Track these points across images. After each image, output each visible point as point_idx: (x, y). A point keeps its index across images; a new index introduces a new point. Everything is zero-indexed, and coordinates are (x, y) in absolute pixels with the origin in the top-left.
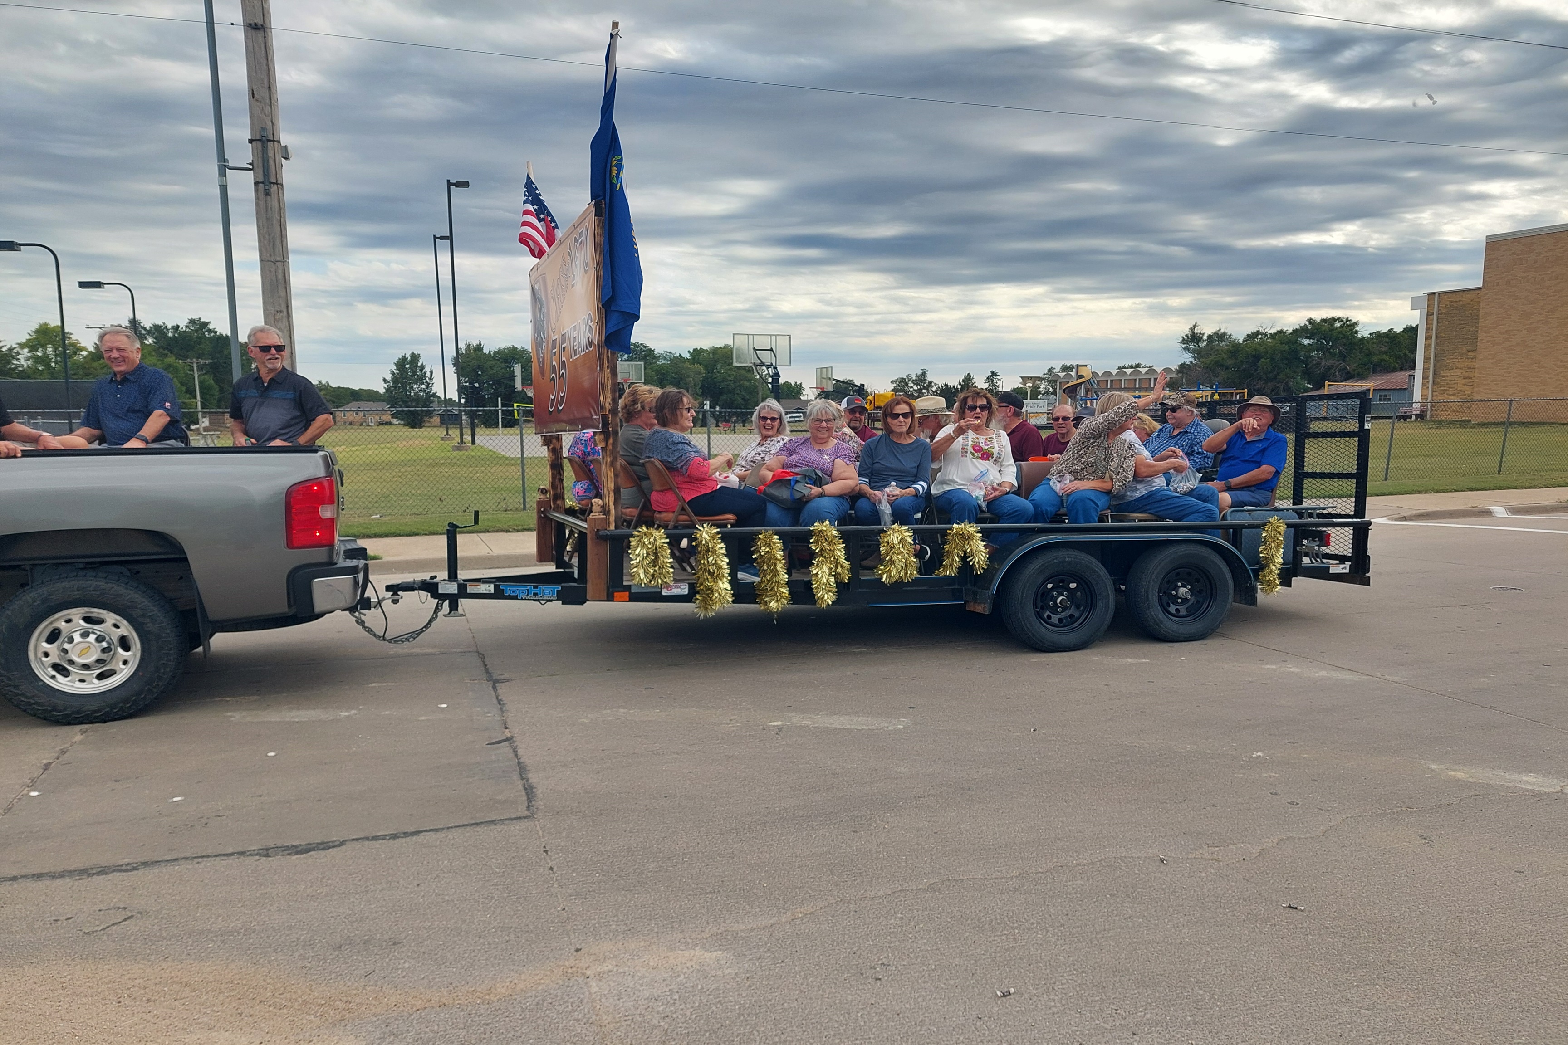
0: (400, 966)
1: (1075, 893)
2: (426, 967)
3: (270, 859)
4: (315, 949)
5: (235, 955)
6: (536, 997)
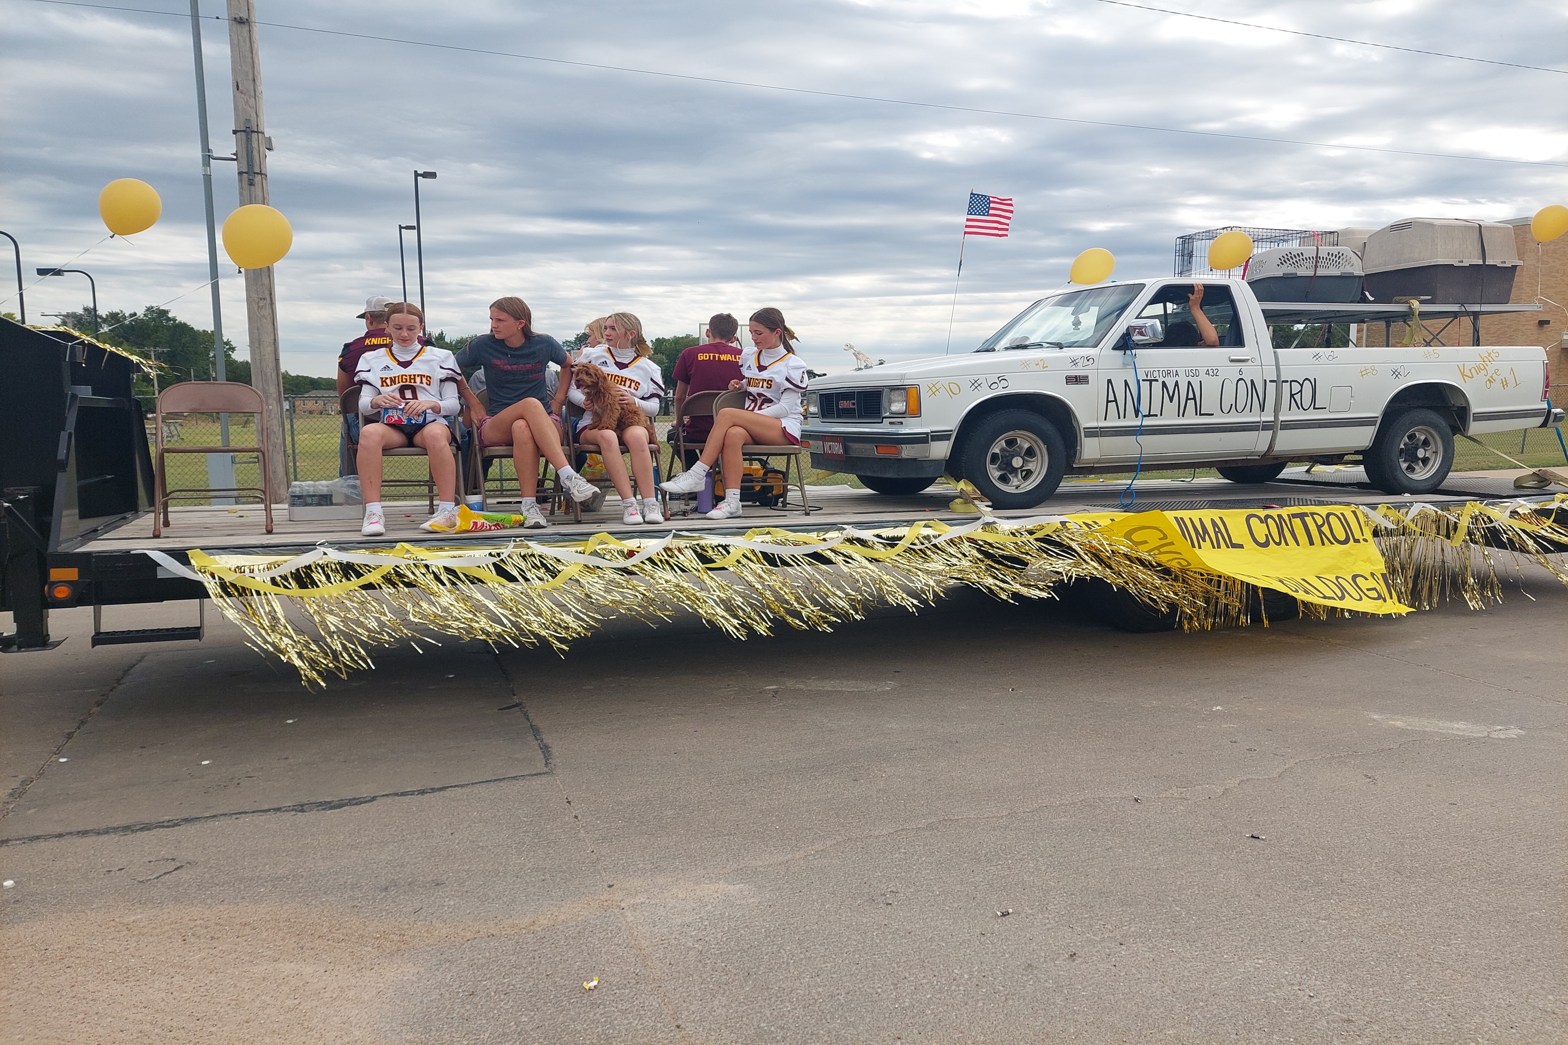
0: (445, 904)
1: (1061, 829)
2: (471, 903)
3: (306, 814)
4: (364, 891)
5: (288, 898)
6: (577, 926)
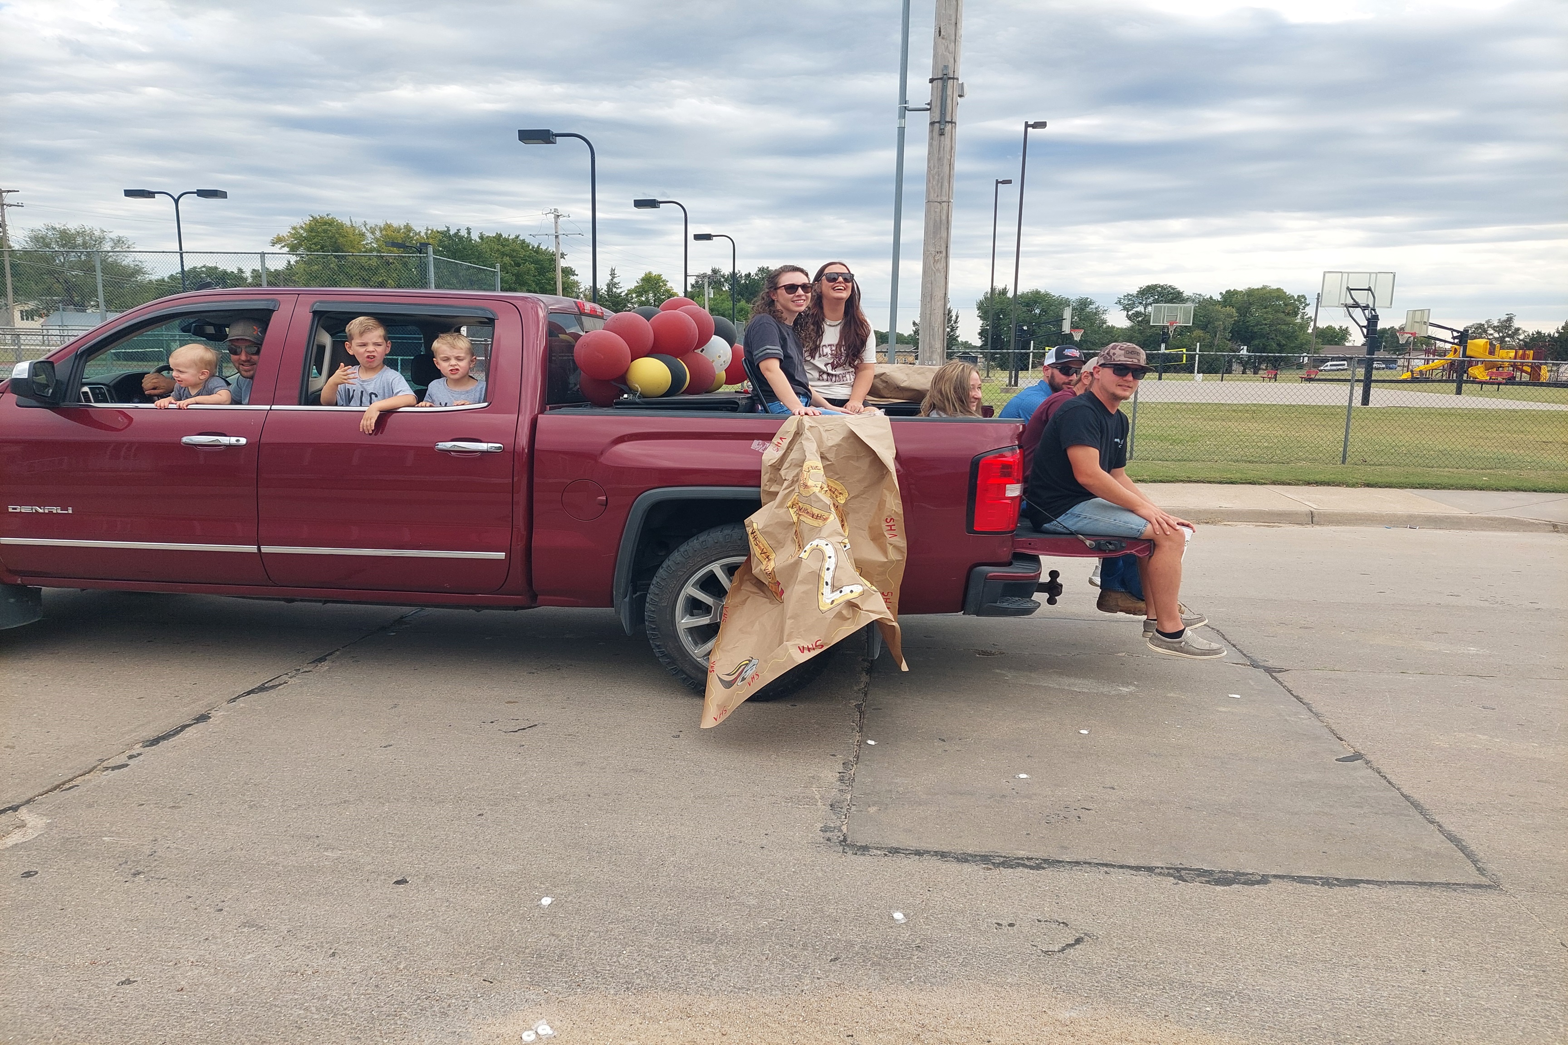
3: (1190, 885)
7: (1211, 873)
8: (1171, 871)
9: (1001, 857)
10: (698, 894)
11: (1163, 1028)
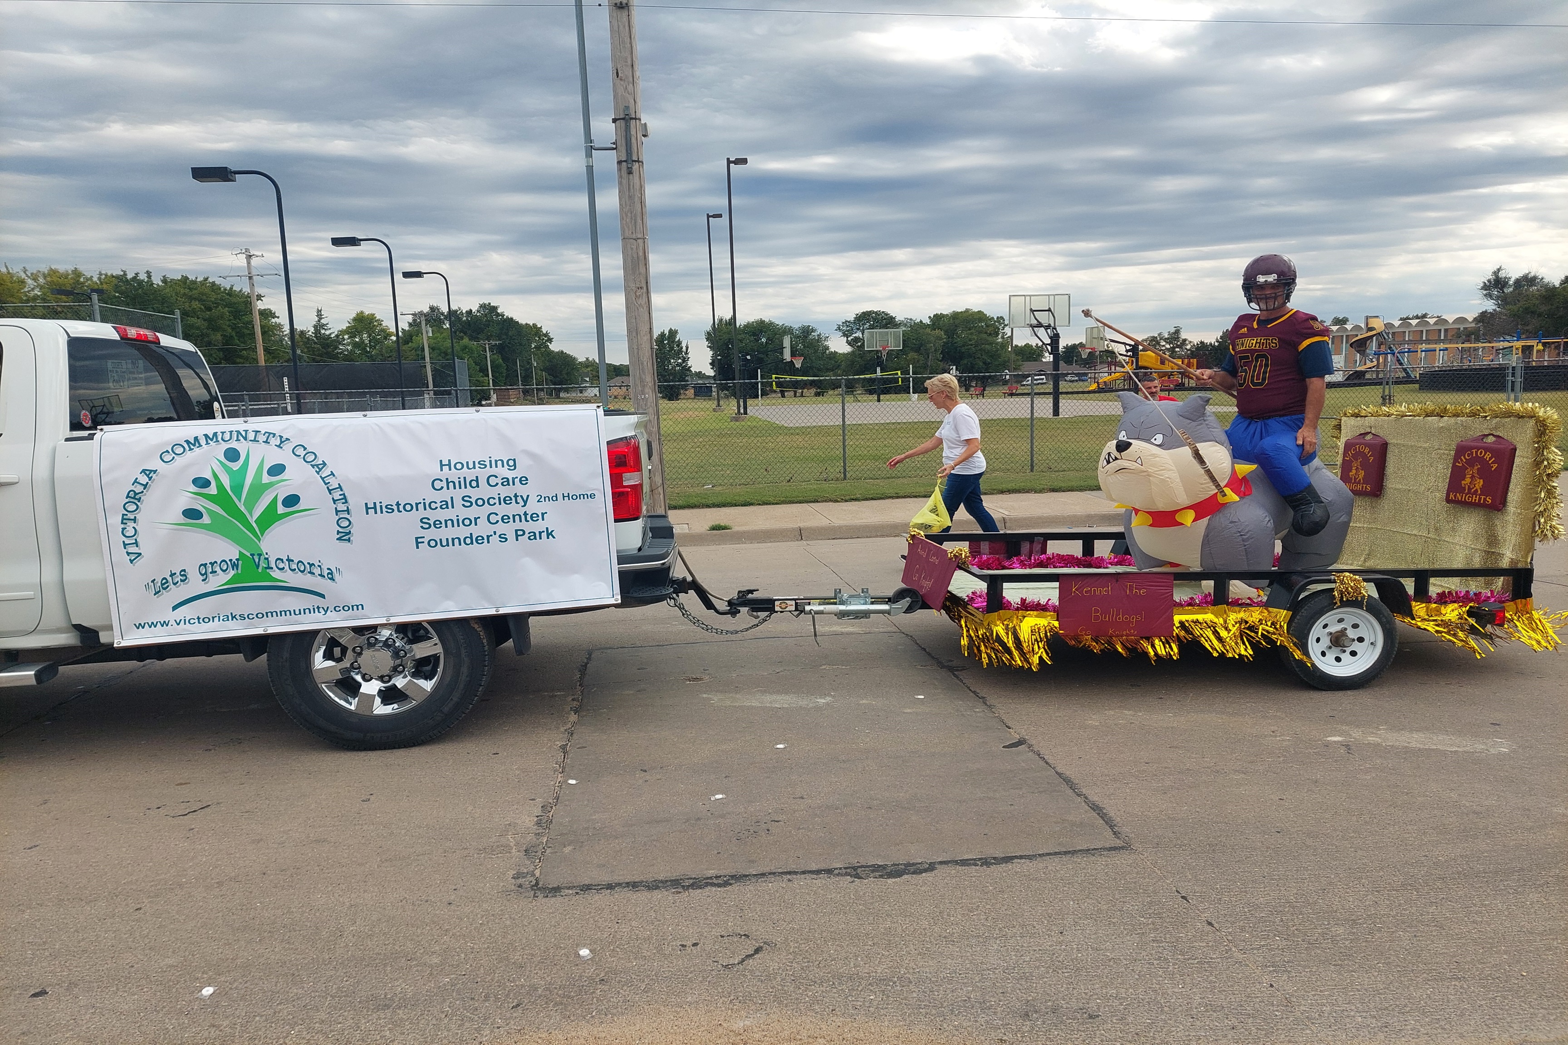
3: (864, 881)
5: (910, 1014)
7: (884, 867)
8: (848, 870)
9: (691, 879)
10: (377, 961)
11: (829, 1022)
